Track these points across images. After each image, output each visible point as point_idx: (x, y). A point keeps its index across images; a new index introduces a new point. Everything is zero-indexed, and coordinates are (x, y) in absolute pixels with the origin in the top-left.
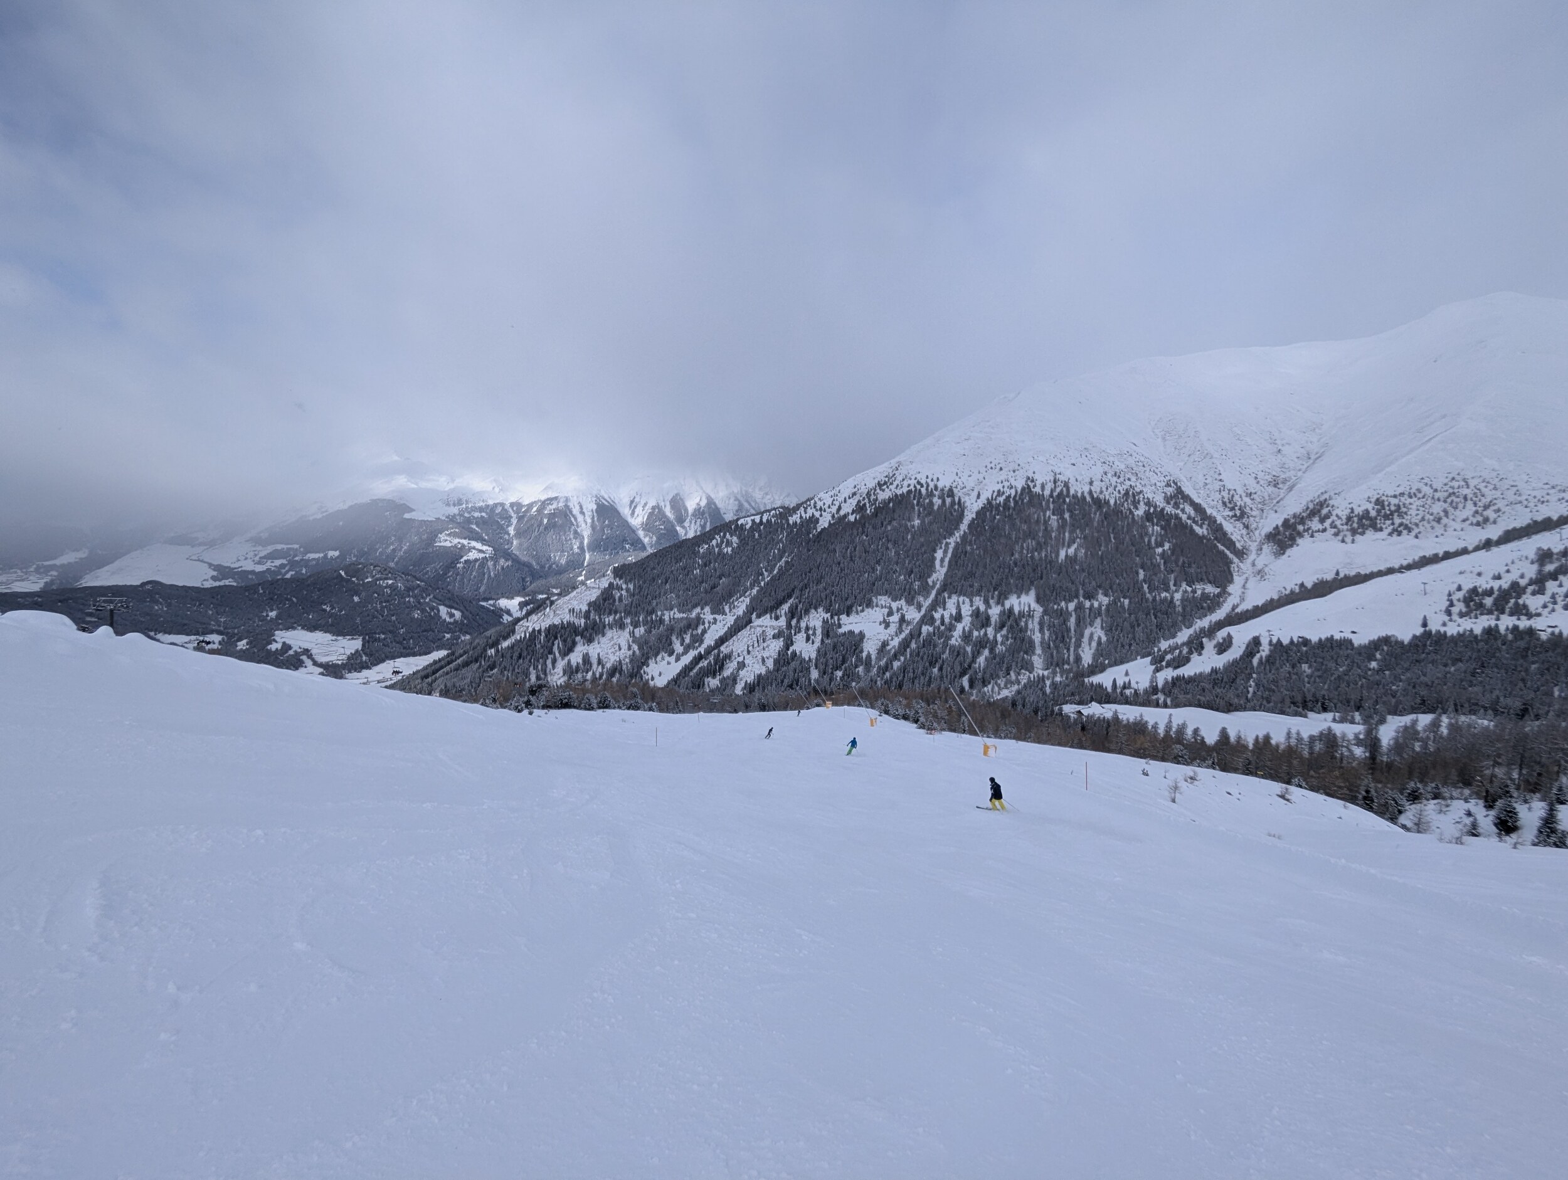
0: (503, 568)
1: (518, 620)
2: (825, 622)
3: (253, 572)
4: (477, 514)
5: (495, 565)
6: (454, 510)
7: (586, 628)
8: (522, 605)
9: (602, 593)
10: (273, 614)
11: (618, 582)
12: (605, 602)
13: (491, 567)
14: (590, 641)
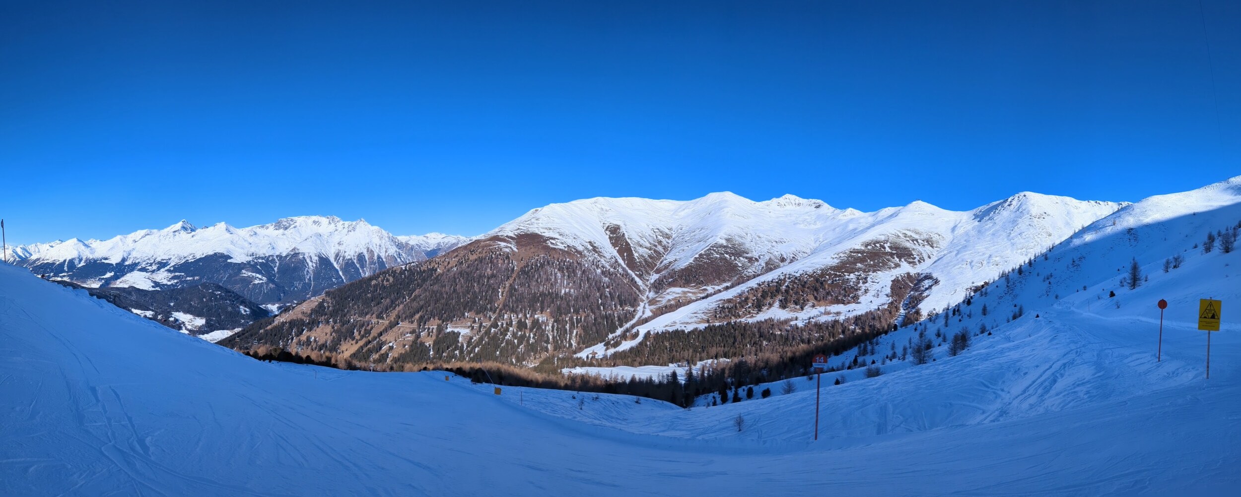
0: (270, 288)
1: (276, 316)
2: (439, 326)
3: (166, 285)
4: (260, 261)
5: (267, 287)
6: (250, 259)
7: (309, 323)
8: (279, 308)
9: (319, 304)
10: (172, 304)
11: (328, 299)
12: (320, 309)
13: (265, 288)
14: (310, 330)
